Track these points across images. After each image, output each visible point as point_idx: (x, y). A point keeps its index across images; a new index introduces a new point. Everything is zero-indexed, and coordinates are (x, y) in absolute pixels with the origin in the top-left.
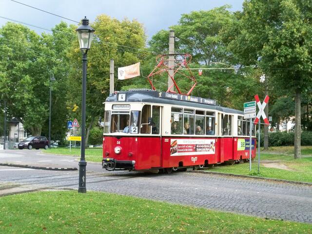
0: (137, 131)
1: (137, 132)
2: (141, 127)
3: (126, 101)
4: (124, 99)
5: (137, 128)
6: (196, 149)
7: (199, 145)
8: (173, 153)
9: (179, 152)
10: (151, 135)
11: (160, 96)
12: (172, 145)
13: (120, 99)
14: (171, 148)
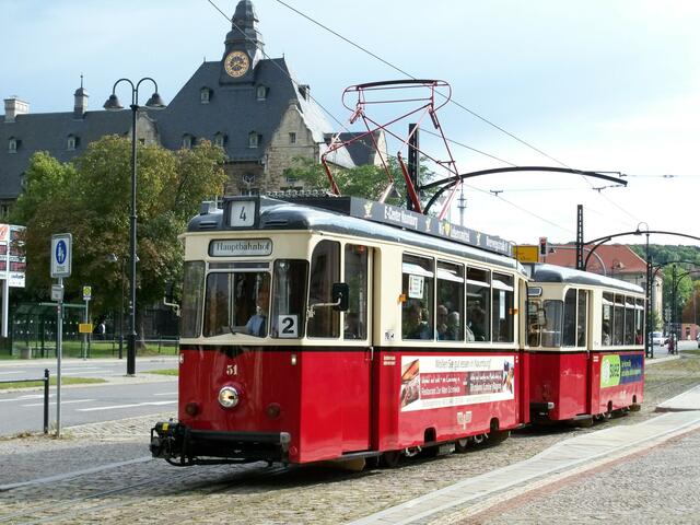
0: (295, 328)
1: (295, 334)
2: (310, 314)
3: (256, 226)
4: (250, 221)
5: (295, 318)
6: (468, 386)
7: (476, 374)
8: (408, 402)
9: (424, 397)
10: (341, 342)
11: (368, 215)
12: (407, 377)
13: (236, 221)
14: (403, 387)
